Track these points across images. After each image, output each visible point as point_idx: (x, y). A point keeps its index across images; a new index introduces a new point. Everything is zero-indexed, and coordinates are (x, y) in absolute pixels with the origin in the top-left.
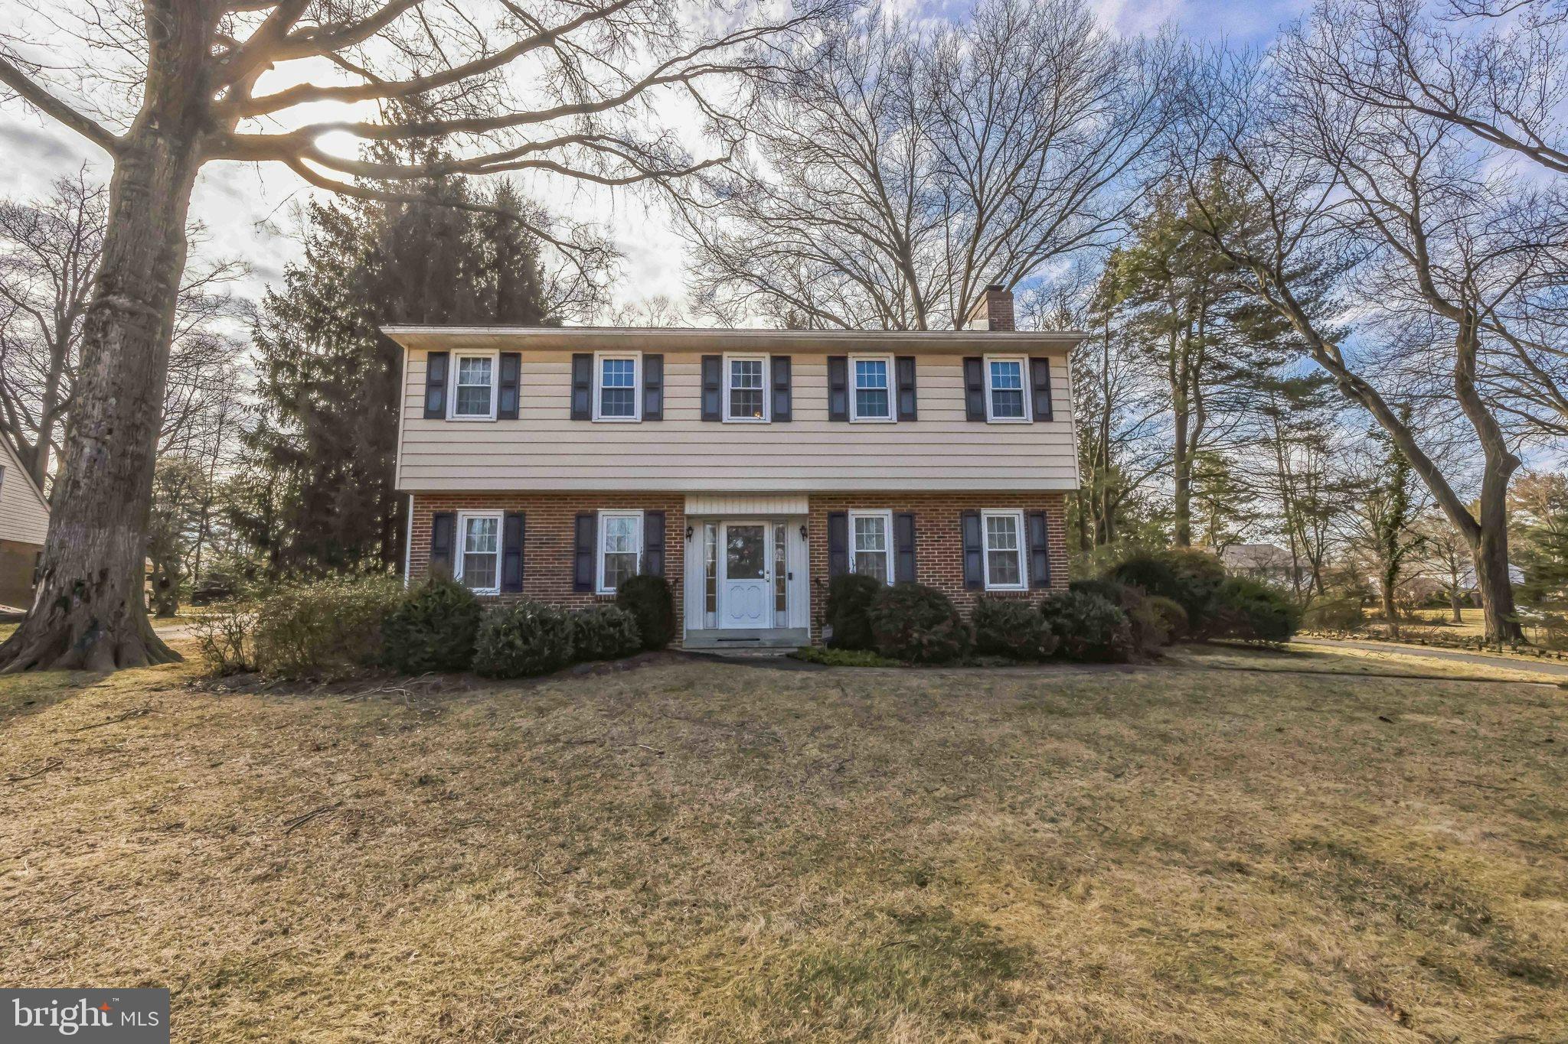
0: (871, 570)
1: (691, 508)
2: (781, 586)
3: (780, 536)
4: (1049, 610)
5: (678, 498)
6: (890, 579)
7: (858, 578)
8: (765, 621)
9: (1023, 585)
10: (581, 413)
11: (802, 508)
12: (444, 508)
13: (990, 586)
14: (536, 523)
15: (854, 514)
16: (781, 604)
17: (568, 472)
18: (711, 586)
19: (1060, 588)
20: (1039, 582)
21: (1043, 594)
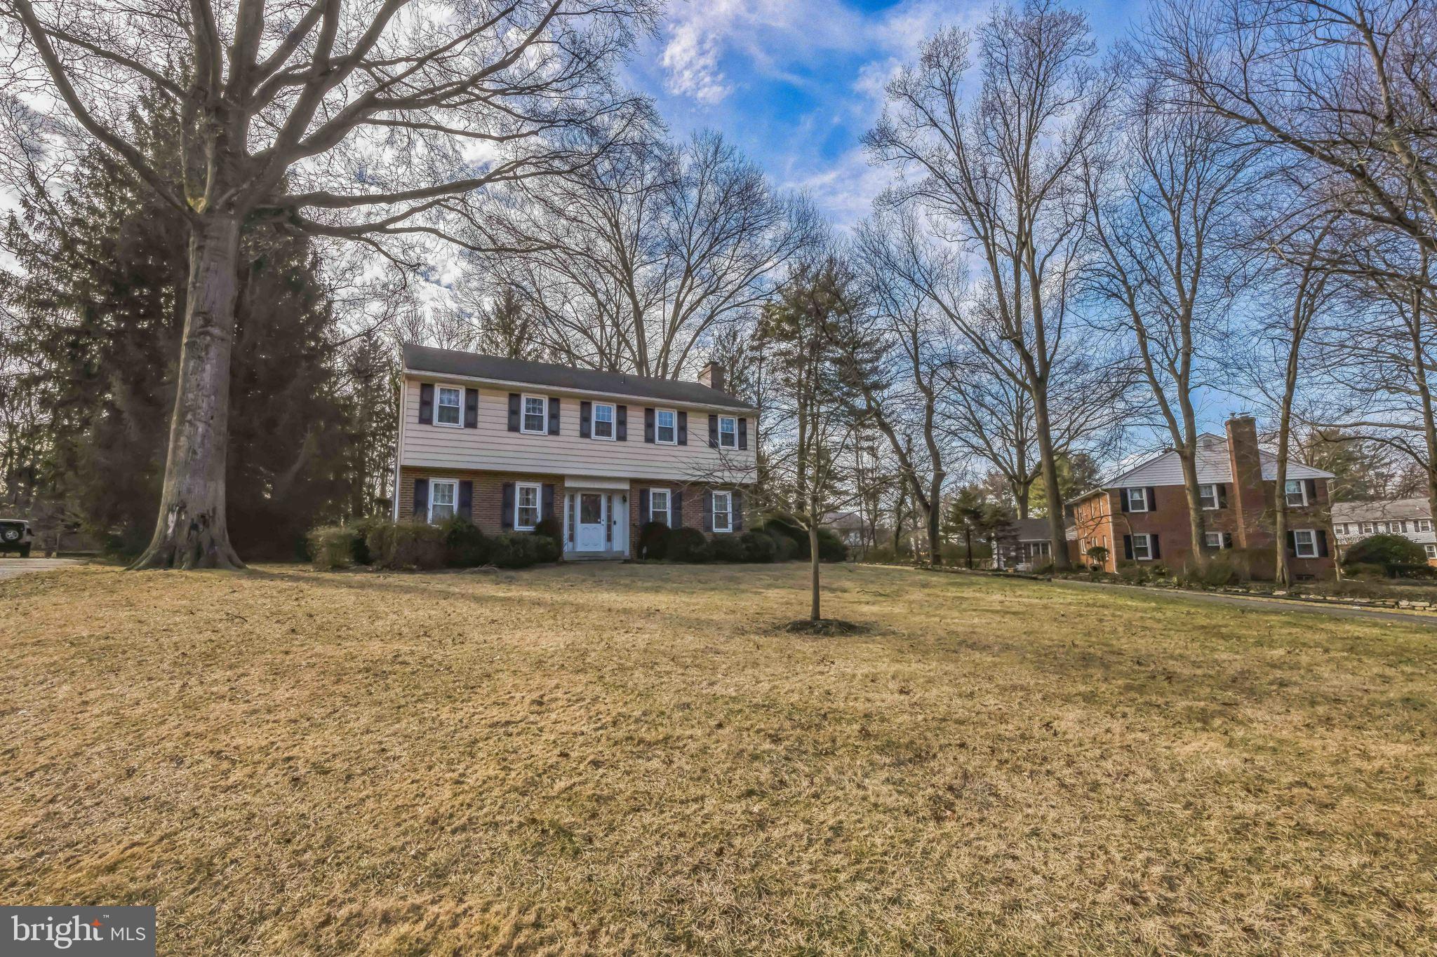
0: (660, 519)
1: (568, 484)
2: (609, 528)
3: (610, 500)
4: (745, 539)
5: (561, 478)
6: (669, 524)
7: (655, 524)
8: (601, 547)
9: (729, 529)
10: (513, 428)
11: (626, 486)
12: (421, 476)
13: (715, 530)
14: (480, 488)
15: (653, 490)
16: (609, 538)
17: (506, 461)
18: (572, 527)
19: (746, 531)
20: (737, 528)
21: (739, 535)
